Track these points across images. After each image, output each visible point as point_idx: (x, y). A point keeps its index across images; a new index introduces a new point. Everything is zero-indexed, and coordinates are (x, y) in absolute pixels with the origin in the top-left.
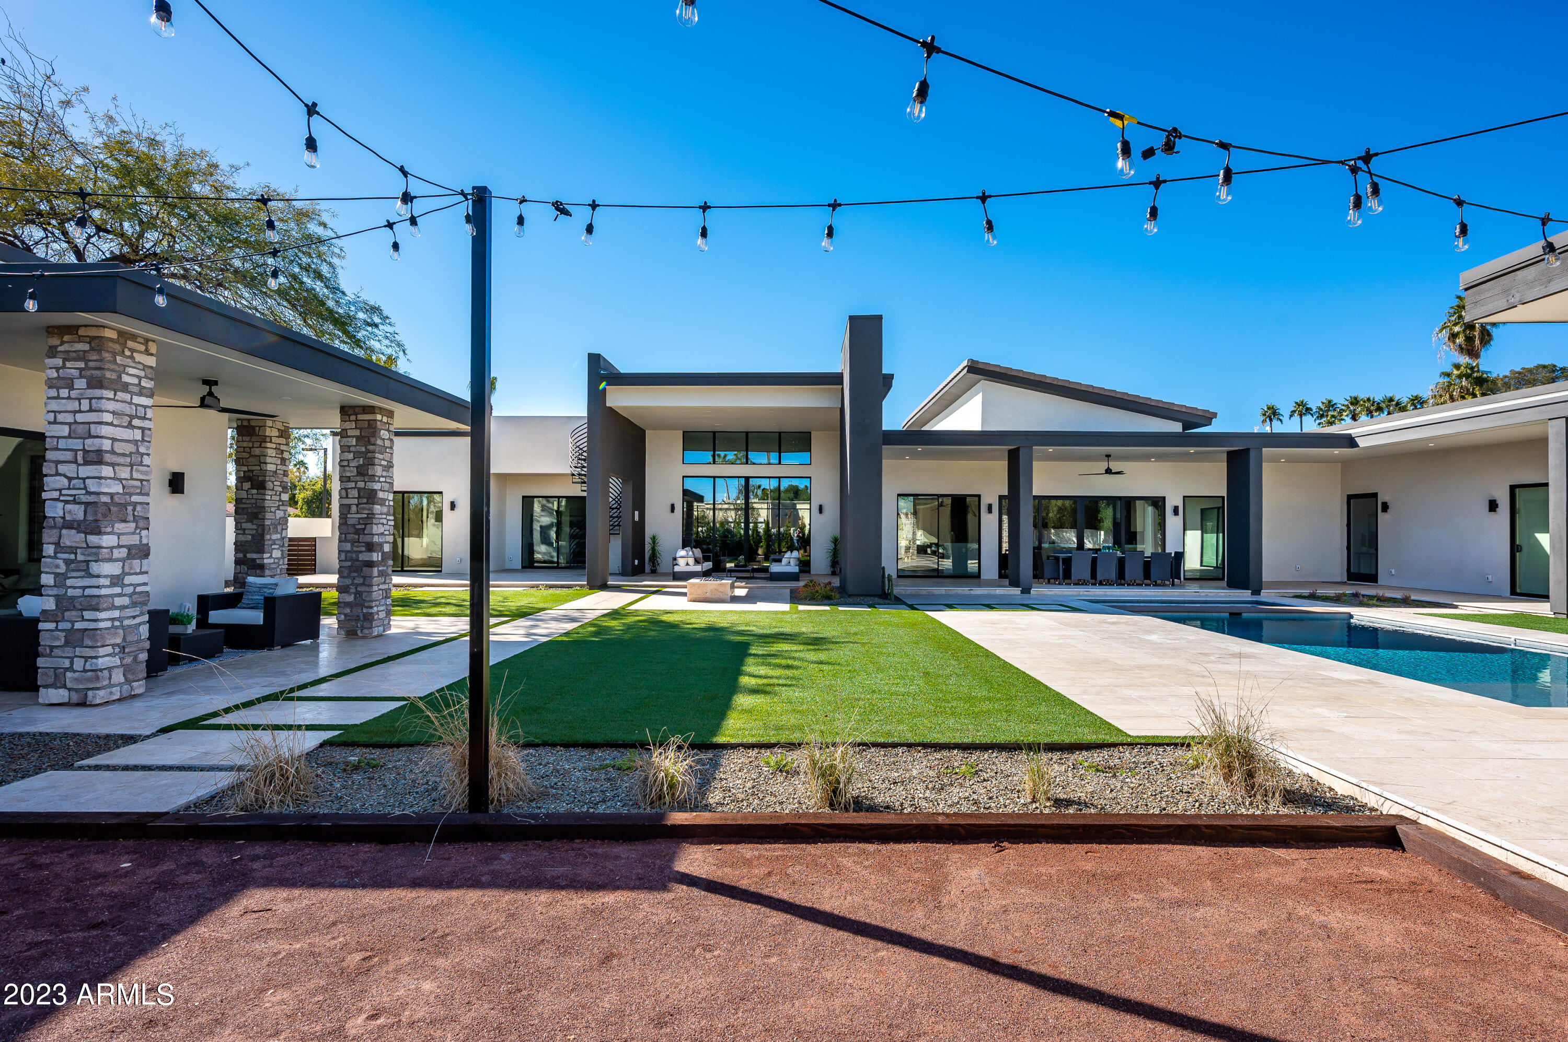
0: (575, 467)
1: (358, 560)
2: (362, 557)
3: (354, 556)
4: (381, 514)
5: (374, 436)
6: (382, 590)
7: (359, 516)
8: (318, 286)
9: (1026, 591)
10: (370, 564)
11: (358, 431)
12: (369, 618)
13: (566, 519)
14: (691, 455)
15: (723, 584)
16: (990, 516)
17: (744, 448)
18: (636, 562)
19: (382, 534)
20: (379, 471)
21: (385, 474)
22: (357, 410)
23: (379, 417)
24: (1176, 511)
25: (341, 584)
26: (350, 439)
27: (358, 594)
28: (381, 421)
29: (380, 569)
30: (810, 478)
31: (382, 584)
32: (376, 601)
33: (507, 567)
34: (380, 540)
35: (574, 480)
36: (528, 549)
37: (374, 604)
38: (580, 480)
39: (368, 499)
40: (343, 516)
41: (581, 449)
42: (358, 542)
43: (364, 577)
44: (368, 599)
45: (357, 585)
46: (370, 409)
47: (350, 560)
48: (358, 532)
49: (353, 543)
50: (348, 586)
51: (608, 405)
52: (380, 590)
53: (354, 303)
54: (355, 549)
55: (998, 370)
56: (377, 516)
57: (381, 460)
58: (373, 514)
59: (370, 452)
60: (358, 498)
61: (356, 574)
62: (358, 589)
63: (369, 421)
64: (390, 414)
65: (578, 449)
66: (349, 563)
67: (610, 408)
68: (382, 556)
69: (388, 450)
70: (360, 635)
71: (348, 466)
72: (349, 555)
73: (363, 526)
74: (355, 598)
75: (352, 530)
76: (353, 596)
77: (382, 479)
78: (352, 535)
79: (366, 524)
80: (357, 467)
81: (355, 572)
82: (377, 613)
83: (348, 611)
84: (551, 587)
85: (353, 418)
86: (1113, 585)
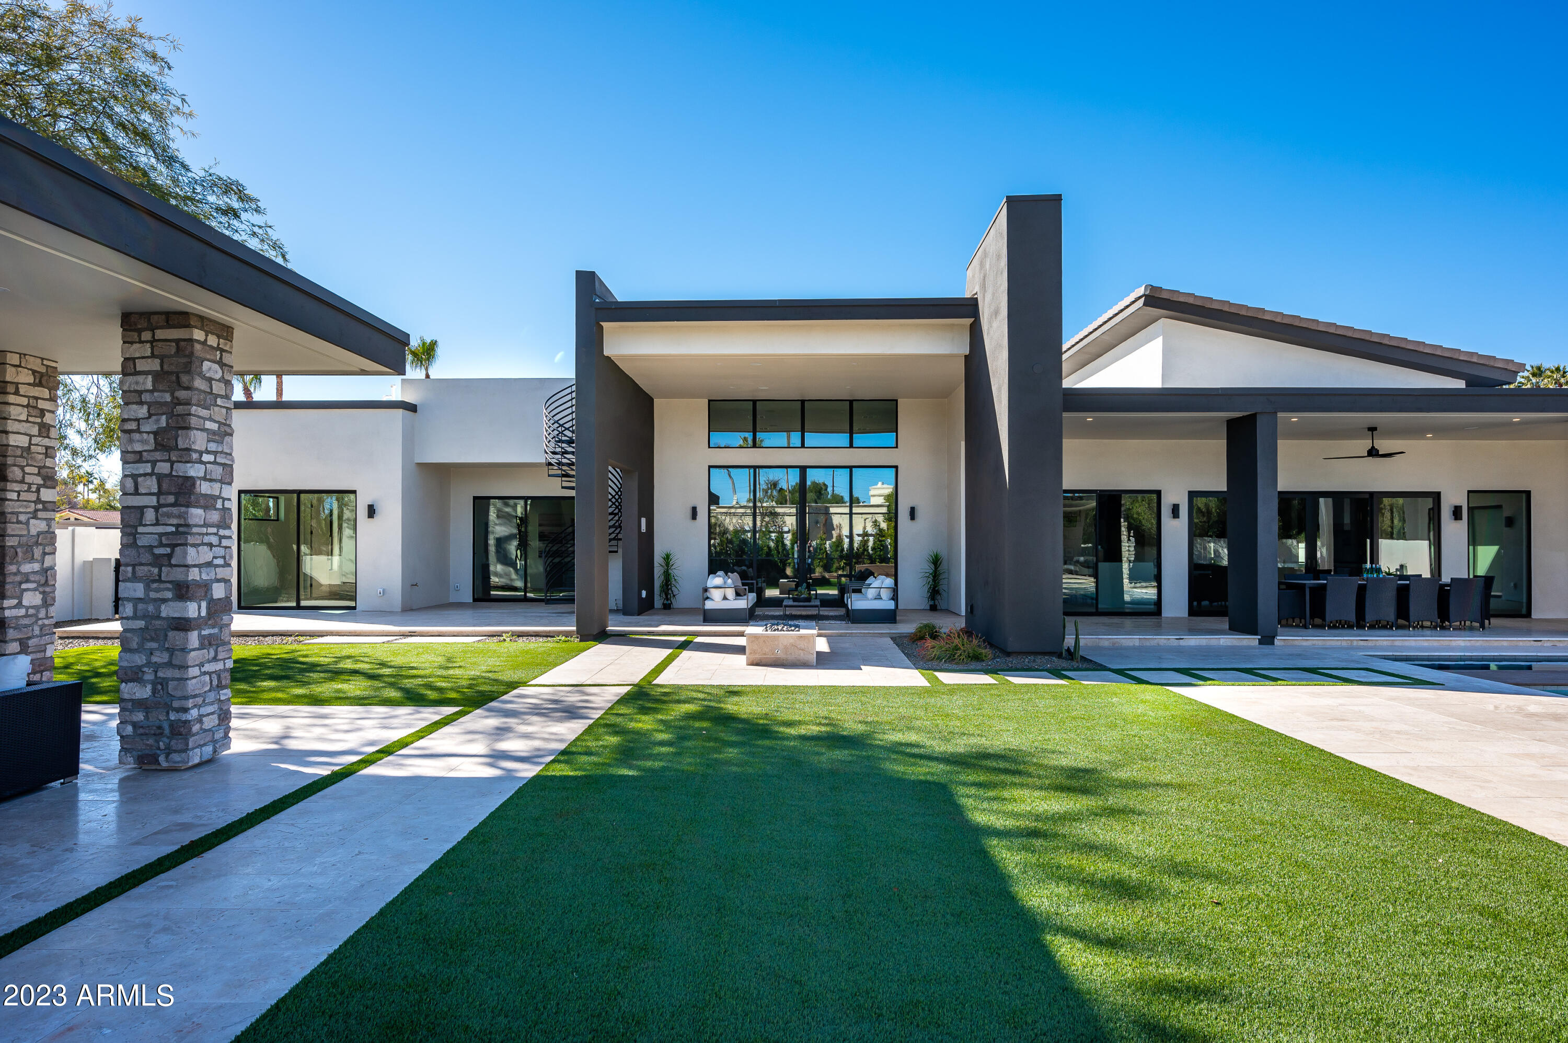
0: (554, 453)
1: (158, 617)
2: (166, 611)
3: (151, 608)
4: (206, 525)
5: (189, 372)
6: (210, 674)
7: (160, 529)
8: (144, 157)
9: (1268, 640)
10: (183, 625)
11: (157, 361)
12: (181, 731)
13: (533, 529)
14: (719, 438)
15: (801, 637)
16: (1175, 522)
17: (799, 427)
18: (644, 594)
19: (209, 564)
20: (199, 440)
21: (213, 447)
22: (155, 319)
23: (198, 335)
24: (1457, 513)
25: (125, 664)
26: (140, 378)
27: (160, 684)
28: (204, 343)
29: (204, 633)
30: (896, 467)
31: (209, 661)
32: (195, 696)
33: (452, 599)
34: (204, 577)
35: (551, 472)
36: (481, 572)
37: (190, 703)
38: (559, 472)
39: (177, 495)
40: (129, 530)
41: (561, 426)
42: (160, 581)
43: (171, 651)
44: (178, 694)
45: (157, 667)
46: (180, 319)
47: (143, 617)
48: (161, 561)
49: (149, 582)
50: (140, 668)
51: (606, 353)
52: (205, 673)
53: (201, 183)
54: (153, 595)
55: (1191, 301)
56: (195, 530)
57: (205, 419)
58: (188, 526)
59: (180, 403)
60: (159, 494)
61: (154, 645)
62: (160, 674)
63: (177, 341)
64: (225, 332)
65: (556, 425)
66: (141, 624)
67: (608, 358)
68: (208, 608)
69: (219, 402)
70: (164, 764)
71: (138, 431)
72: (141, 606)
73: (168, 550)
74: (154, 691)
75: (146, 558)
76: (149, 688)
77: (206, 458)
78: (146, 568)
79: (173, 546)
80: (155, 433)
81: (152, 640)
82: (200, 720)
83: (139, 716)
84: (521, 635)
85: (146, 336)
86: (1391, 628)
